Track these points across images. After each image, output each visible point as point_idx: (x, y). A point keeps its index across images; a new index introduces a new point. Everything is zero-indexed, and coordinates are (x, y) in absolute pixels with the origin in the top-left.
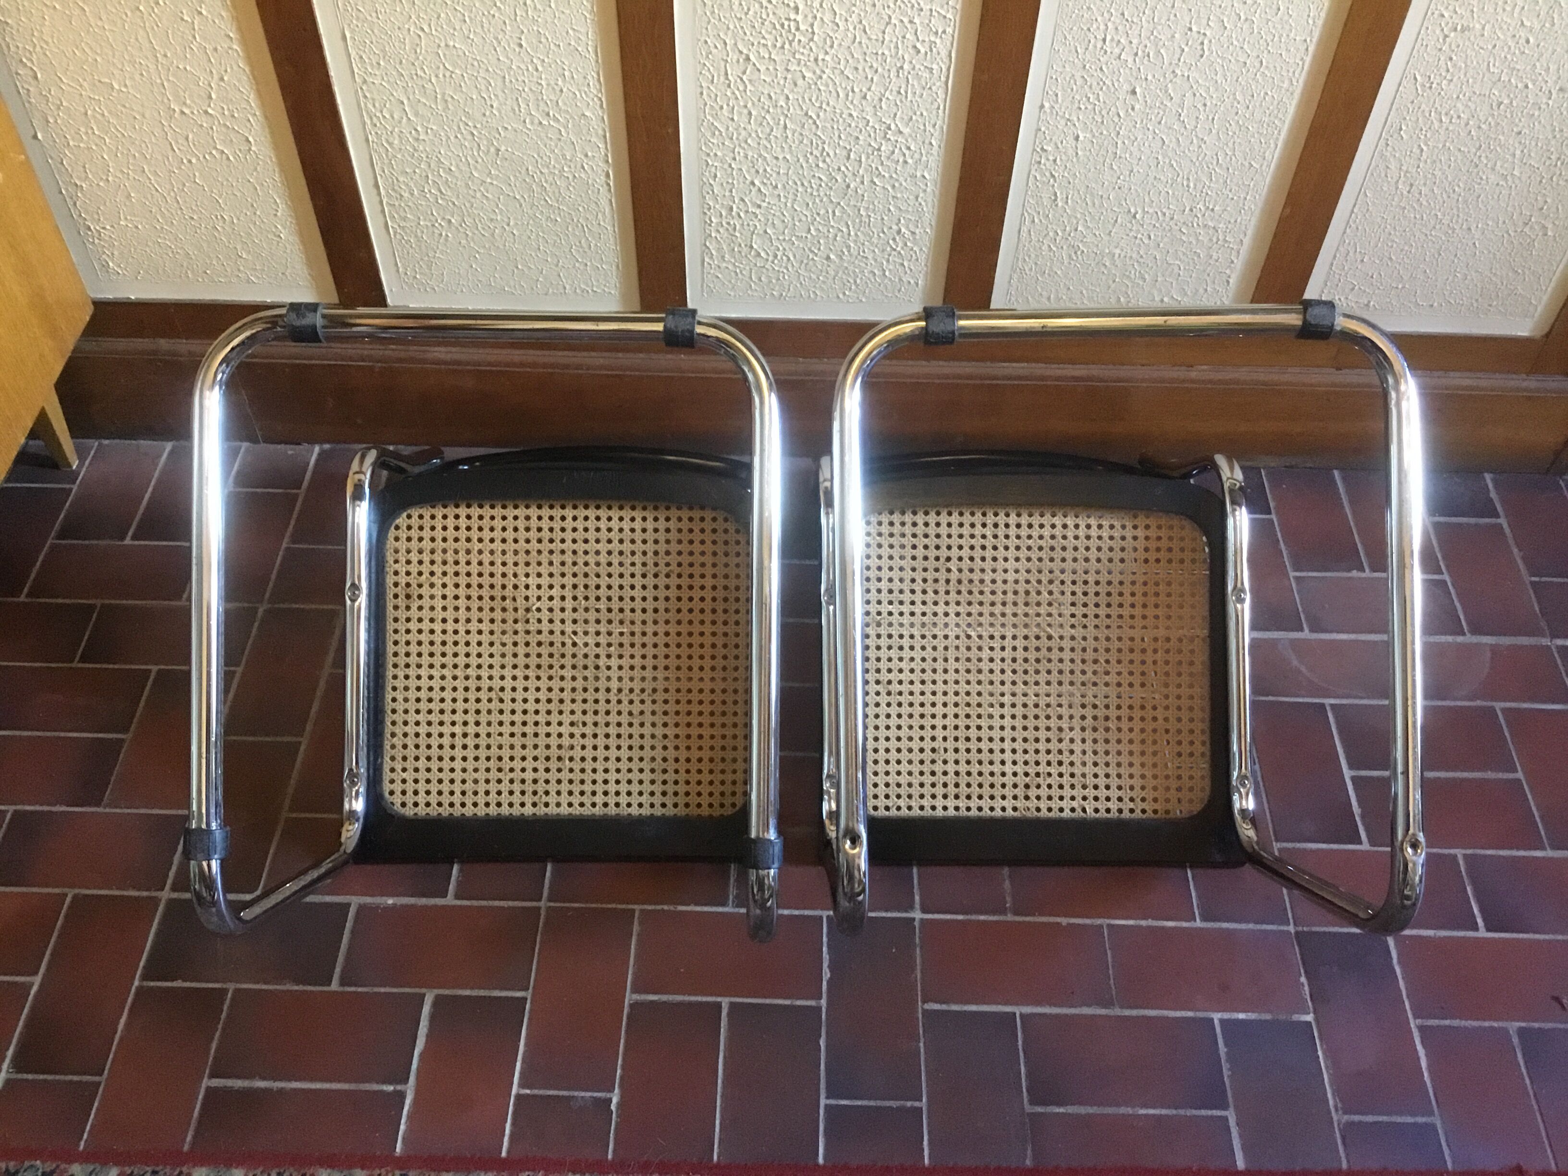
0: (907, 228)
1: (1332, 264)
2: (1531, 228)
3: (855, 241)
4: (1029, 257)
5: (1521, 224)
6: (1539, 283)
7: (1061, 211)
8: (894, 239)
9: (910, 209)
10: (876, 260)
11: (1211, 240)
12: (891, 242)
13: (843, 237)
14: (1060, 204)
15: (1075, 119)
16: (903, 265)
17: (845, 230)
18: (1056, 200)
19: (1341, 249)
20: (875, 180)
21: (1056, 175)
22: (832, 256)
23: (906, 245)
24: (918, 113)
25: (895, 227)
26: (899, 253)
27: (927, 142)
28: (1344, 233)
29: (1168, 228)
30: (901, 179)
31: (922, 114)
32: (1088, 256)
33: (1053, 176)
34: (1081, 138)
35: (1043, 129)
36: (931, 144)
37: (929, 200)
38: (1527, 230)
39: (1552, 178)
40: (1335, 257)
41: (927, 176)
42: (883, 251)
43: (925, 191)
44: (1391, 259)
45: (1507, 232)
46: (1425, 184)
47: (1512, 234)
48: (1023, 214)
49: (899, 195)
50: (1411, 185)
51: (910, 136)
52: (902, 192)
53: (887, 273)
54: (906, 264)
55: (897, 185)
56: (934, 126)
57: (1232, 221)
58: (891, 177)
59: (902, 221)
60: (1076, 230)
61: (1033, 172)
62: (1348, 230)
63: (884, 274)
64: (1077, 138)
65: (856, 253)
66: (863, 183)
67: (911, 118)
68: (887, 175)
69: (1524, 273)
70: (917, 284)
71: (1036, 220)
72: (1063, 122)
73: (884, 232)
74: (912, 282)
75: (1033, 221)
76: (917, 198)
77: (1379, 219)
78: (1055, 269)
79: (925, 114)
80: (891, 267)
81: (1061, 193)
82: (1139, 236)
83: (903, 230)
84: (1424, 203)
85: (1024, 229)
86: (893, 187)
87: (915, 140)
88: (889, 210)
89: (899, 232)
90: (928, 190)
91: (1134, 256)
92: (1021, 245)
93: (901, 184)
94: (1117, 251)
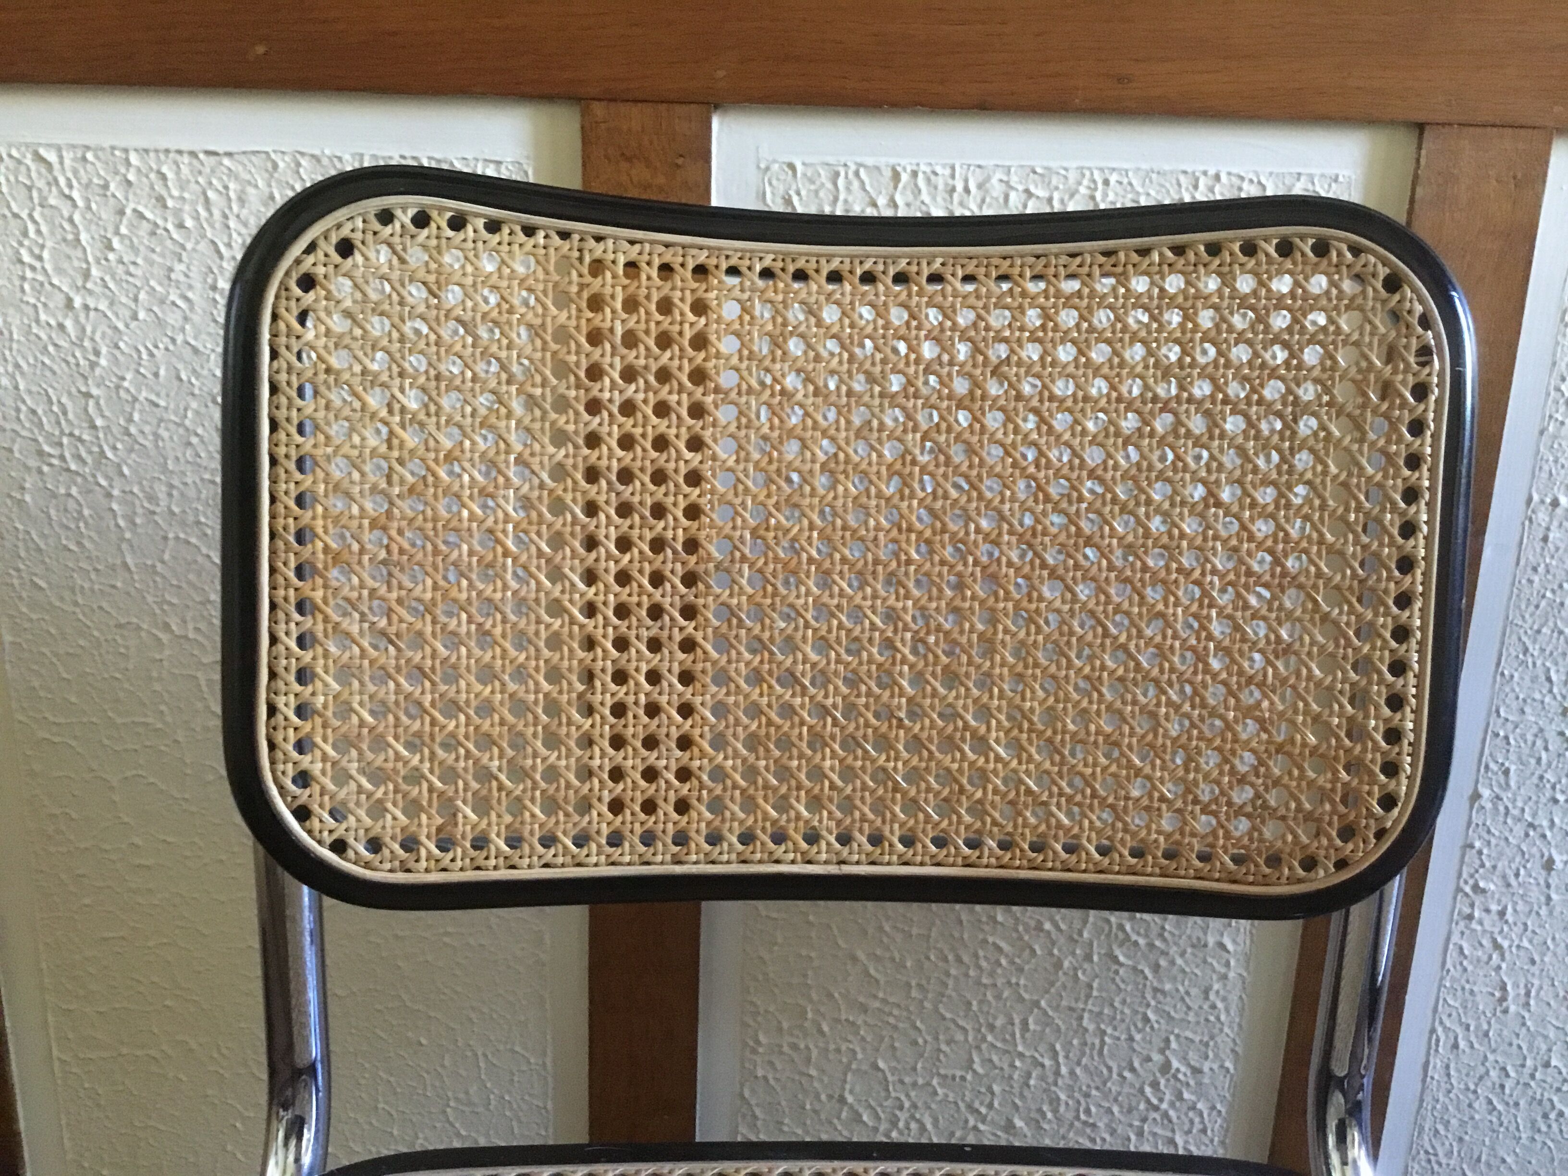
0: (1184, 1059)
3: (1070, 1089)
4: (1447, 1124)
7: (1515, 1025)
8: (1155, 1085)
9: (1191, 1017)
12: (1148, 1090)
13: (1042, 1078)
14: (1513, 1008)
15: (1545, 823)
17: (1047, 1062)
18: (1503, 999)
20: (1118, 952)
21: (1505, 944)
22: (1019, 1123)
23: (1180, 1096)
25: (1157, 1057)
26: (1166, 1115)
30: (1173, 950)
33: (1497, 946)
34: (1559, 865)
35: (1478, 844)
37: (1234, 998)
41: (1230, 947)
42: (1130, 1111)
43: (1224, 977)
48: (1433, 1031)
49: (1168, 987)
52: (1174, 979)
55: (1163, 963)
58: (1151, 945)
59: (1174, 1045)
60: (1547, 1065)
61: (1455, 938)
64: (1549, 865)
65: (1070, 1115)
66: (1088, 958)
68: (1142, 941)
71: (1462, 1044)
72: (1519, 829)
73: (1133, 1070)
75: (1456, 1046)
76: (1206, 992)
78: (1502, 1153)
81: (1516, 985)
83: (1175, 1064)
85: (1437, 1063)
86: (1156, 968)
88: (1146, 1020)
89: (1166, 1067)
90: (1231, 975)
92: (1428, 1098)
93: (1173, 963)
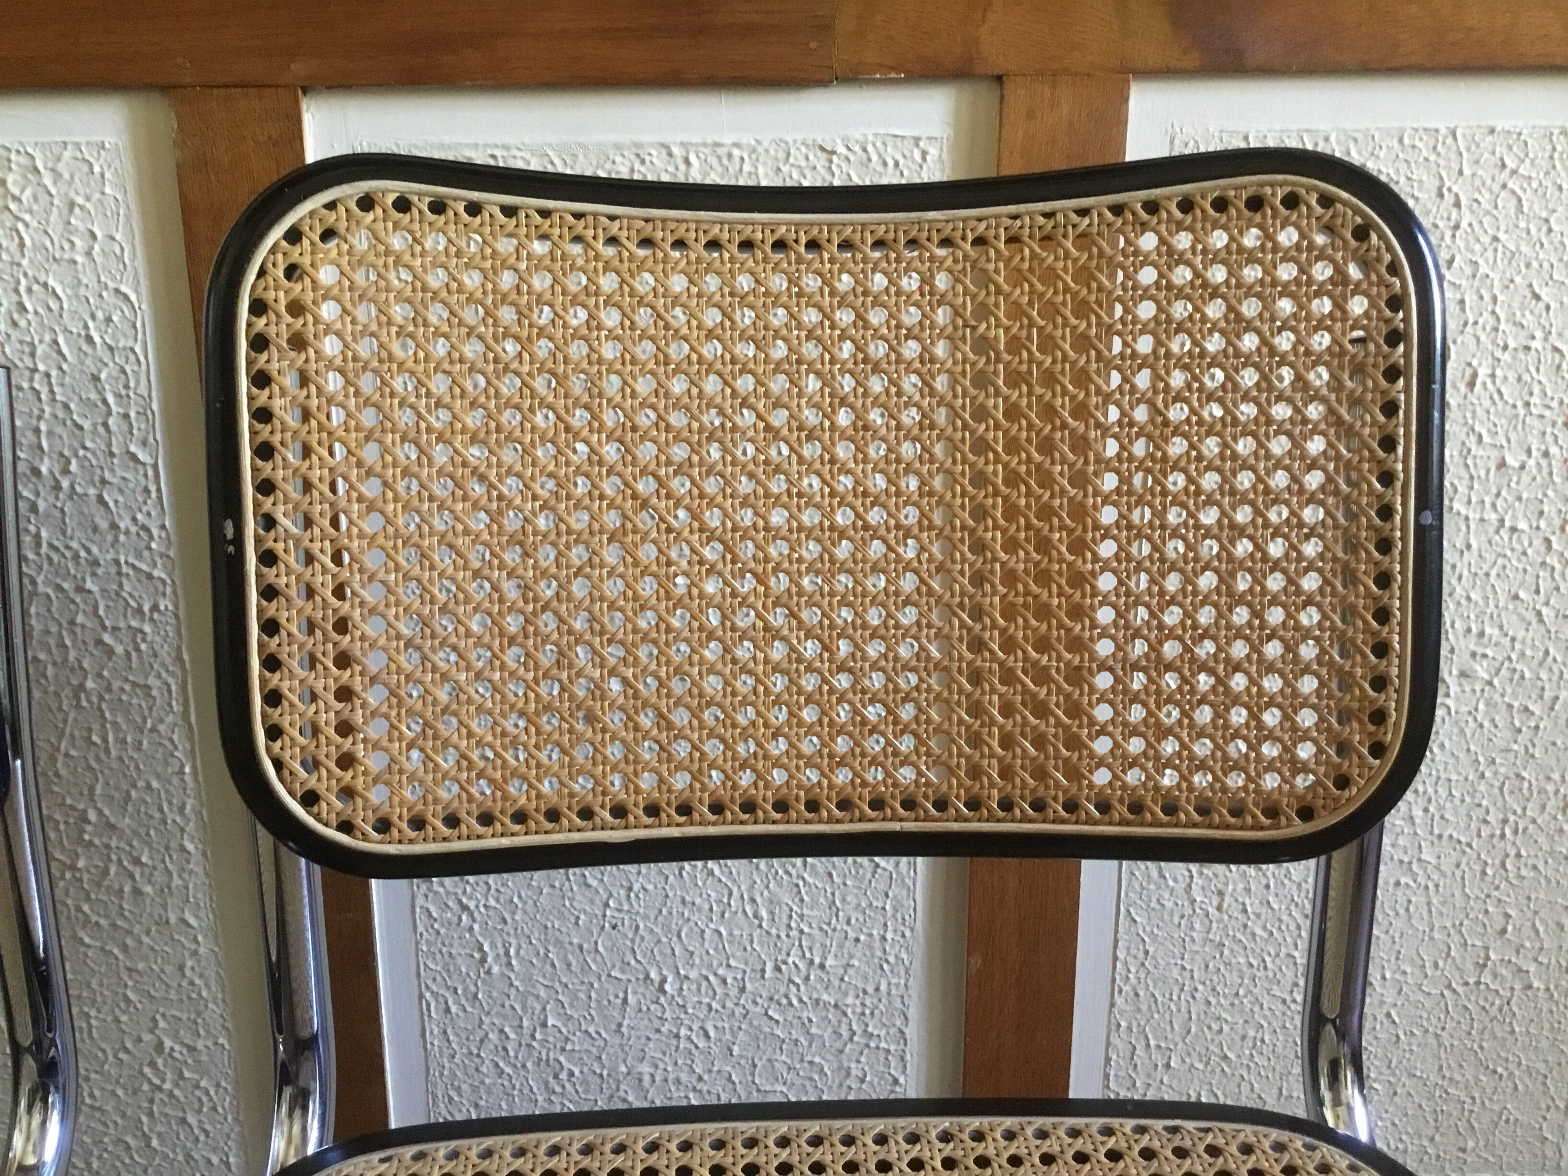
1: (1107, 1077)
2: (1495, 975)
5: (1470, 966)
6: (1546, 1093)
10: (123, 1115)
11: (837, 1034)
16: (183, 1121)
19: (1114, 1039)
24: (141, 784)
27: (173, 845)
28: (1112, 1005)
29: (739, 1011)
31: (149, 787)
32: (585, 1082)
36: (183, 849)
38: (1486, 978)
39: (1503, 865)
40: (1108, 1060)
44: (1225, 1058)
45: (1449, 986)
46: (1248, 890)
47: (1460, 990)
50: (1221, 894)
51: (135, 833)
53: (155, 1143)
54: (191, 1119)
56: (181, 809)
57: (870, 990)
62: (1119, 1000)
63: (148, 1146)
67: (128, 797)
69: (1511, 1074)
70: (227, 1164)
74: (215, 1160)
77: (1176, 972)
79: (155, 784)
80: (160, 1128)
82: (683, 1032)
84: (1259, 931)
87: (149, 844)
91: (684, 1077)
94: (645, 1069)
